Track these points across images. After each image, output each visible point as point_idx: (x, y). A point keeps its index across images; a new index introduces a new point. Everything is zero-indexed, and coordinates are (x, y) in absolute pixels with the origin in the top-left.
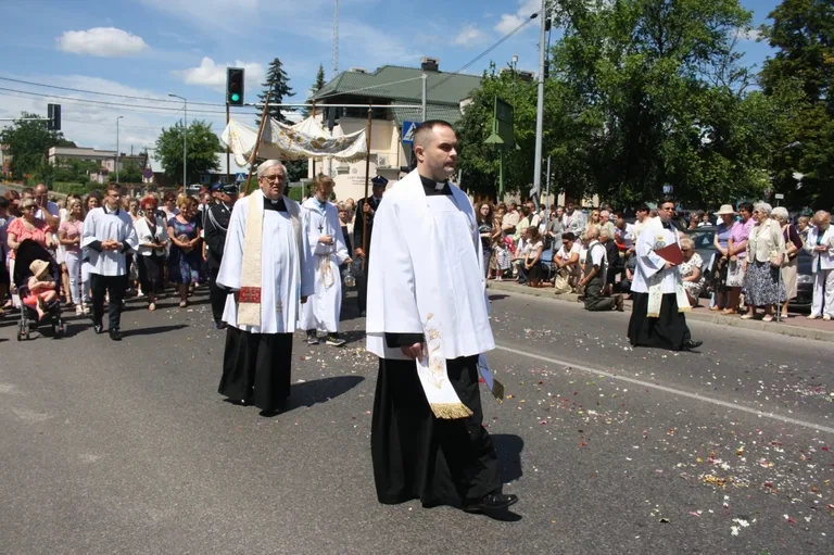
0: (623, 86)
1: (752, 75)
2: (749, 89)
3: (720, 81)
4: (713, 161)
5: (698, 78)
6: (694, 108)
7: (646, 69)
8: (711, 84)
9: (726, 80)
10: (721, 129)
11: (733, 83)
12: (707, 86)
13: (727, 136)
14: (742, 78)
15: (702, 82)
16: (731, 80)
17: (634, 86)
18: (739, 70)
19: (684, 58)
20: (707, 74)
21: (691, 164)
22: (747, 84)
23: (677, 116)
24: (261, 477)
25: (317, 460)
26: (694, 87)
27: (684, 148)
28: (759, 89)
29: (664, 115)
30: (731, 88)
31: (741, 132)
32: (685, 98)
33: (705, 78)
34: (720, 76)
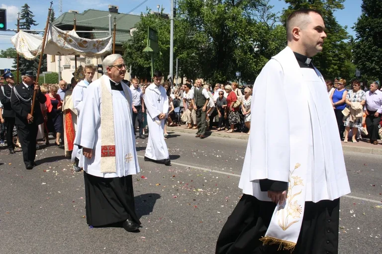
0: (216, 21)
1: (278, 17)
2: (276, 24)
3: (262, 20)
4: (260, 60)
5: (252, 18)
6: (250, 33)
7: (226, 13)
8: (258, 21)
9: (266, 19)
10: (263, 44)
11: (269, 21)
12: (256, 21)
13: (266, 47)
14: (273, 18)
15: (253, 20)
16: (268, 19)
17: (221, 21)
18: (271, 14)
19: (245, 8)
20: (256, 15)
21: (250, 61)
22: (275, 21)
23: (242, 37)
24: (20, 239)
25: (52, 226)
26: (250, 22)
27: (246, 53)
28: (281, 24)
29: (235, 36)
30: (268, 23)
31: (273, 45)
32: (246, 28)
33: (255, 18)
34: (262, 17)
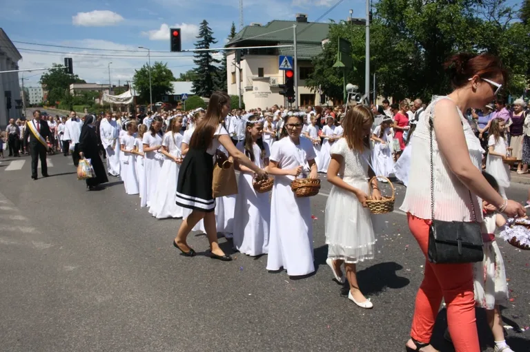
0: (423, 24)
1: (515, 12)
2: (512, 22)
3: (492, 18)
5: (474, 16)
6: (473, 36)
7: (439, 13)
8: (485, 19)
9: (496, 17)
10: (493, 50)
11: (501, 19)
12: (481, 21)
14: (507, 14)
15: (477, 19)
16: (499, 17)
17: (431, 26)
18: (505, 9)
19: (466, 4)
20: (482, 14)
22: (510, 18)
23: (461, 43)
26: (472, 23)
28: (519, 21)
29: (452, 41)
30: (500, 22)
31: (505, 51)
32: (466, 31)
33: (481, 16)
34: (491, 14)
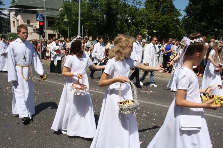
0: (105, 4)
1: (142, 3)
2: (141, 7)
3: (133, 4)
4: (131, 27)
5: (127, 3)
6: (125, 12)
8: (130, 5)
10: (133, 18)
12: (129, 5)
13: (135, 20)
14: (139, 4)
15: (127, 4)
16: (136, 4)
17: (109, 5)
18: (139, 1)
21: (125, 28)
22: (141, 5)
23: (121, 14)
26: (125, 6)
27: (123, 23)
28: (144, 7)
29: (117, 13)
30: (137, 7)
31: (139, 19)
32: (123, 9)
33: (129, 3)
